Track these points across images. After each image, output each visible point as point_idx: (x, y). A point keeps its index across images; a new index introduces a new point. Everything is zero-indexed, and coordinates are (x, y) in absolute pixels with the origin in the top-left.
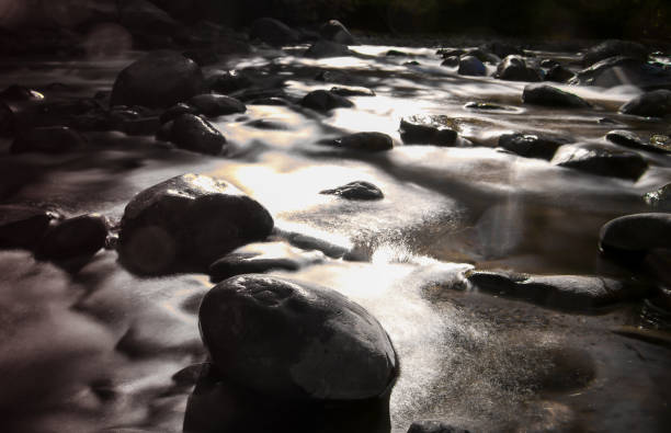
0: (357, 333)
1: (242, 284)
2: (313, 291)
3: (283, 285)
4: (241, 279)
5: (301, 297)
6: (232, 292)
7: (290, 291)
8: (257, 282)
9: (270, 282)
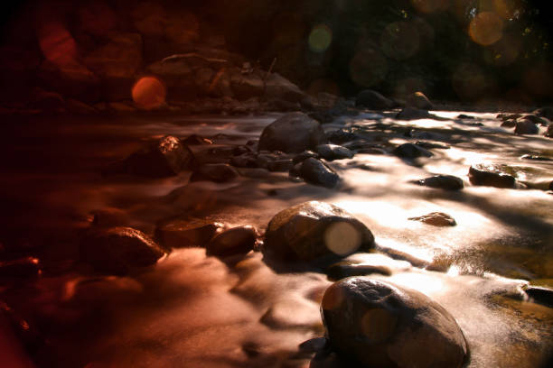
0: (439, 326)
1: (354, 283)
2: (407, 292)
3: (384, 287)
4: (353, 279)
5: (398, 296)
6: (347, 288)
7: (389, 291)
8: (366, 282)
9: (375, 283)
